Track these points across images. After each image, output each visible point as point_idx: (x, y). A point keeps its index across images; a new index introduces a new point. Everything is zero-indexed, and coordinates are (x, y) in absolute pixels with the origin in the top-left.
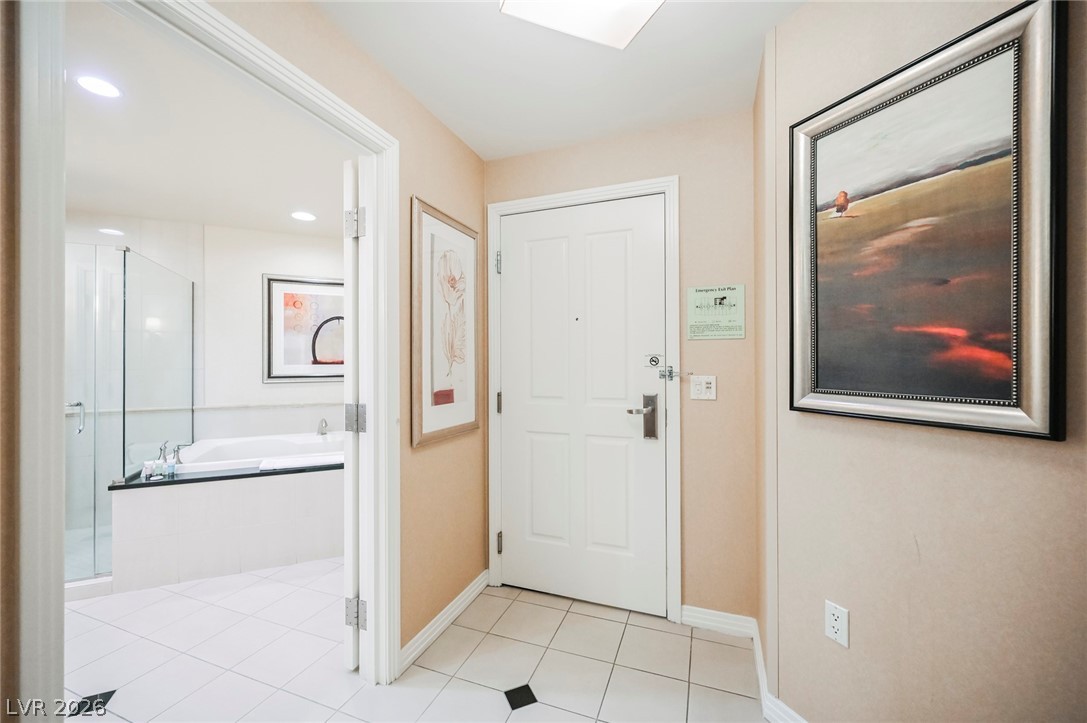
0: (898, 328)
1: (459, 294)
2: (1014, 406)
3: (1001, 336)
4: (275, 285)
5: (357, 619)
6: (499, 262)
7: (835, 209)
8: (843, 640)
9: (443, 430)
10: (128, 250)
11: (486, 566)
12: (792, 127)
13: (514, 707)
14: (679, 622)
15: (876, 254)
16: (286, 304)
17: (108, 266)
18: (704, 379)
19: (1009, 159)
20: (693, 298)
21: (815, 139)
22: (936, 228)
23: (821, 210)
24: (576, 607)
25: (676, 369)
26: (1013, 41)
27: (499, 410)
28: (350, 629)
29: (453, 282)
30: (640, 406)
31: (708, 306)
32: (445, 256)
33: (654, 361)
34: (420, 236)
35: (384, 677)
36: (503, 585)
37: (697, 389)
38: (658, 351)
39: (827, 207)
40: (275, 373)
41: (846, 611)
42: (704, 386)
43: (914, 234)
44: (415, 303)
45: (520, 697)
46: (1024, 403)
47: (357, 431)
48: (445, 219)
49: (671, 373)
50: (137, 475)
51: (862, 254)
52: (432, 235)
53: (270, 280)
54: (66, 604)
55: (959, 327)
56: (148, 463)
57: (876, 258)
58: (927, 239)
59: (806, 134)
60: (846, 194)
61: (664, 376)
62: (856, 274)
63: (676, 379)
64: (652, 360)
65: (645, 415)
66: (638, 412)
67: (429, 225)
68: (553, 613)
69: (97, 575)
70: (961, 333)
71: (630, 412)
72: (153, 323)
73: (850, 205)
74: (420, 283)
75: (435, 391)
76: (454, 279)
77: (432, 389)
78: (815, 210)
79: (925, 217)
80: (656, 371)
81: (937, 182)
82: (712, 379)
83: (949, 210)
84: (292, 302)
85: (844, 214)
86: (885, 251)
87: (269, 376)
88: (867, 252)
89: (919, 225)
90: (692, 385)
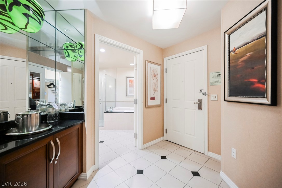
0: (245, 80)
1: (156, 78)
2: (265, 98)
3: (263, 81)
4: (128, 78)
5: (136, 137)
6: (166, 70)
7: (233, 52)
8: (235, 157)
9: (152, 105)
10: (106, 74)
11: (163, 136)
12: (224, 33)
13: (162, 158)
14: (207, 155)
15: (241, 62)
16: (130, 82)
17: (104, 77)
18: (214, 95)
19: (265, 37)
20: (211, 75)
21: (229, 35)
22: (252, 55)
23: (231, 52)
24: (182, 147)
25: (207, 93)
26: (265, 8)
27: (166, 102)
28: (135, 139)
29: (155, 76)
30: (198, 102)
31: (216, 77)
32: (153, 71)
33: (201, 91)
34: (147, 67)
35: (140, 148)
36: (167, 140)
37: (212, 98)
38: (202, 88)
39: (232, 51)
40: (128, 95)
41: (235, 150)
42: (214, 97)
43: (248, 57)
44: (146, 80)
45: (163, 158)
46: (267, 97)
47: (136, 104)
48: (153, 63)
49: (205, 94)
50: (107, 111)
51: (238, 62)
52: (150, 67)
53: (127, 77)
54: (99, 130)
55: (256, 79)
56: (109, 109)
57: (241, 63)
58: (250, 57)
59: (227, 34)
60: (235, 48)
61: (204, 95)
62: (237, 67)
63: (207, 95)
64: (200, 91)
65: (198, 104)
66: (197, 103)
67: (149, 65)
68: (176, 147)
69: (102, 126)
70: (256, 80)
71: (195, 103)
72: (110, 86)
73: (236, 50)
74: (147, 76)
75: (151, 97)
76: (155, 75)
77: (150, 97)
78: (229, 52)
79: (250, 52)
80: (202, 93)
81: (252, 43)
82: (217, 95)
83: (255, 50)
84: (131, 81)
85: (235, 53)
86: (242, 62)
87: (127, 96)
88: (239, 62)
89: (249, 54)
90: (211, 97)
